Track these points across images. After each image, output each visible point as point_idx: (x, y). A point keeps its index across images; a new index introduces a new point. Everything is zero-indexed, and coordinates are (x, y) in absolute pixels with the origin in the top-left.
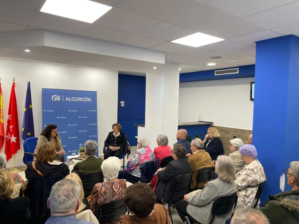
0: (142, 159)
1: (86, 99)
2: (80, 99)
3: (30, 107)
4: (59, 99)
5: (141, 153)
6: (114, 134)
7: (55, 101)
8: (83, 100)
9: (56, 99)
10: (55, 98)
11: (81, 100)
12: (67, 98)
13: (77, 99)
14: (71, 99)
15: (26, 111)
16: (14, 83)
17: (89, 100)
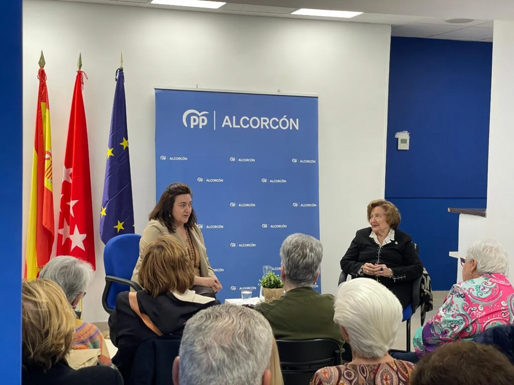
0: (479, 315)
1: (284, 124)
2: (265, 121)
3: (124, 144)
4: (203, 121)
5: (475, 293)
6: (373, 236)
7: (192, 127)
8: (274, 126)
9: (195, 120)
10: (192, 118)
11: (269, 125)
12: (227, 117)
13: (255, 123)
14: (238, 123)
15: (111, 157)
16: (80, 74)
17: (293, 124)
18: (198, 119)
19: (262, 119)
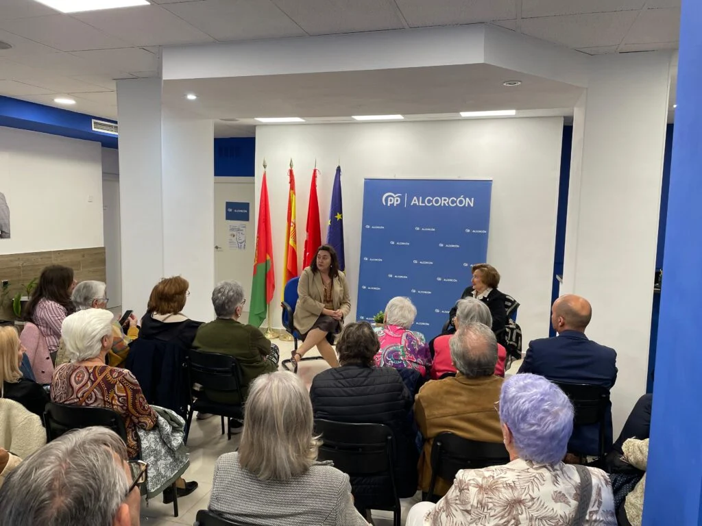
1: (461, 202)
2: (445, 200)
3: (339, 217)
4: (397, 201)
6: (473, 292)
7: (389, 205)
8: (453, 204)
9: (391, 201)
11: (448, 203)
12: (415, 198)
13: (437, 201)
14: (423, 202)
15: (330, 226)
16: (315, 171)
17: (469, 202)
18: (393, 199)
19: (443, 198)
